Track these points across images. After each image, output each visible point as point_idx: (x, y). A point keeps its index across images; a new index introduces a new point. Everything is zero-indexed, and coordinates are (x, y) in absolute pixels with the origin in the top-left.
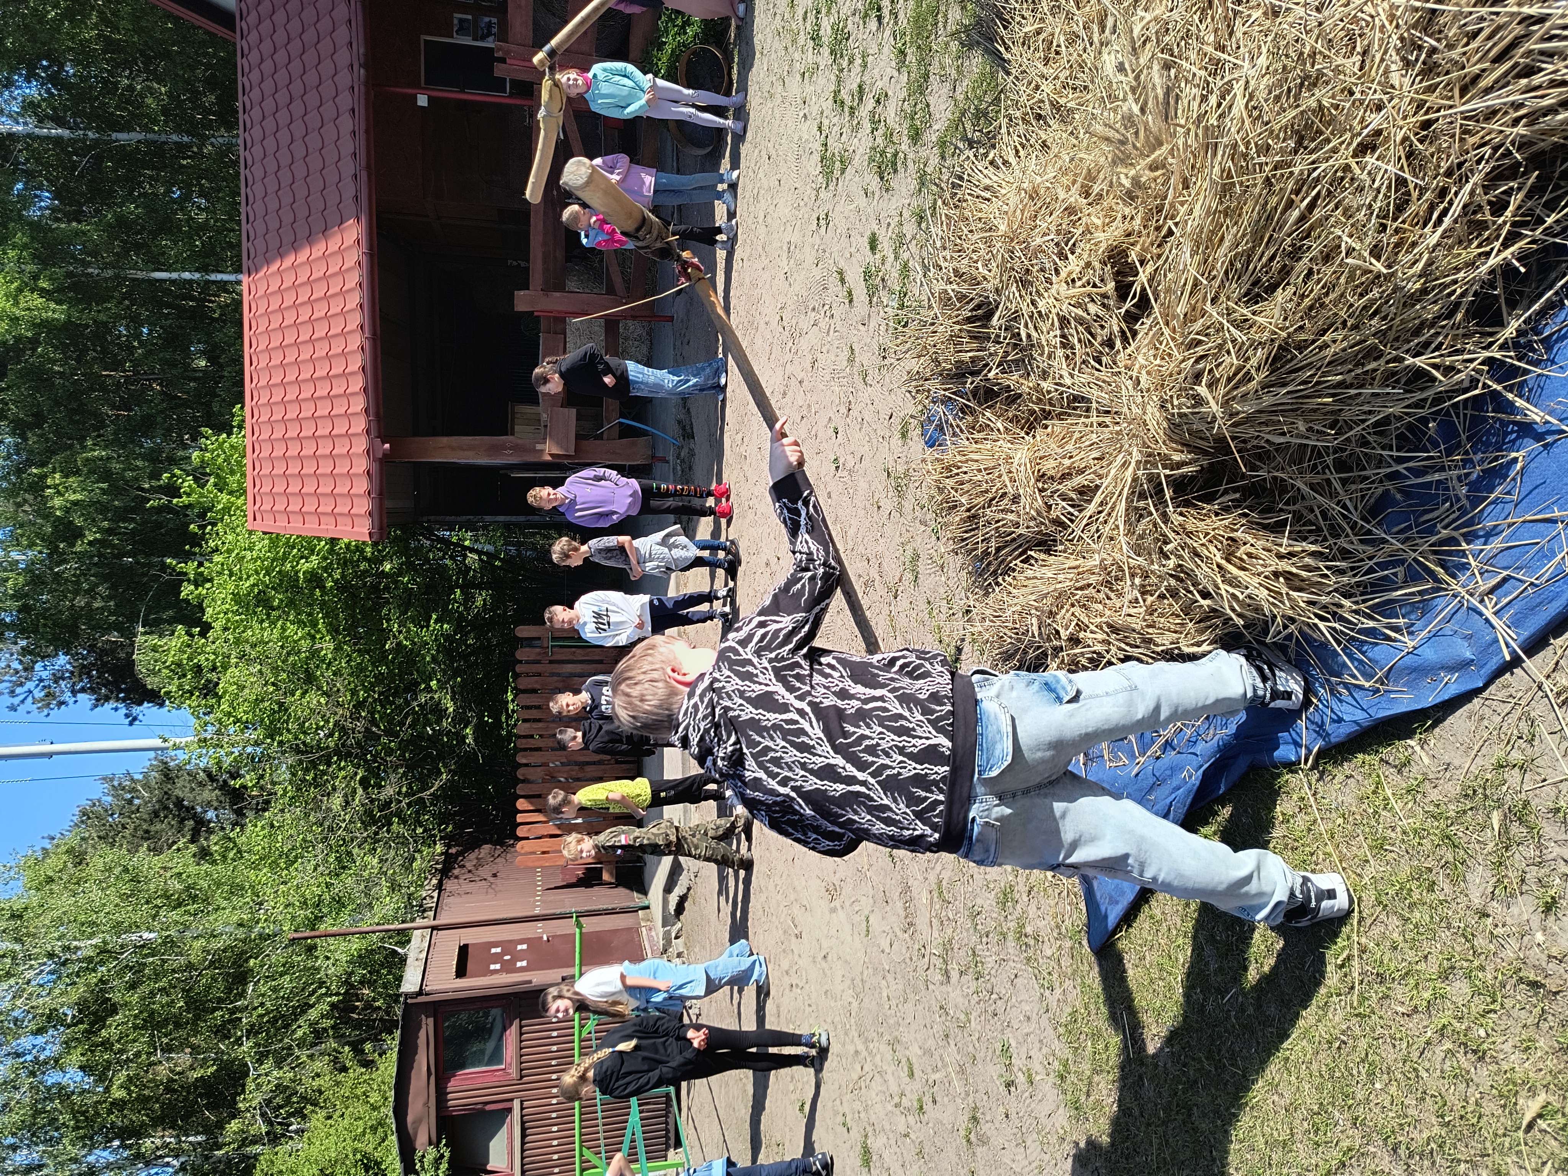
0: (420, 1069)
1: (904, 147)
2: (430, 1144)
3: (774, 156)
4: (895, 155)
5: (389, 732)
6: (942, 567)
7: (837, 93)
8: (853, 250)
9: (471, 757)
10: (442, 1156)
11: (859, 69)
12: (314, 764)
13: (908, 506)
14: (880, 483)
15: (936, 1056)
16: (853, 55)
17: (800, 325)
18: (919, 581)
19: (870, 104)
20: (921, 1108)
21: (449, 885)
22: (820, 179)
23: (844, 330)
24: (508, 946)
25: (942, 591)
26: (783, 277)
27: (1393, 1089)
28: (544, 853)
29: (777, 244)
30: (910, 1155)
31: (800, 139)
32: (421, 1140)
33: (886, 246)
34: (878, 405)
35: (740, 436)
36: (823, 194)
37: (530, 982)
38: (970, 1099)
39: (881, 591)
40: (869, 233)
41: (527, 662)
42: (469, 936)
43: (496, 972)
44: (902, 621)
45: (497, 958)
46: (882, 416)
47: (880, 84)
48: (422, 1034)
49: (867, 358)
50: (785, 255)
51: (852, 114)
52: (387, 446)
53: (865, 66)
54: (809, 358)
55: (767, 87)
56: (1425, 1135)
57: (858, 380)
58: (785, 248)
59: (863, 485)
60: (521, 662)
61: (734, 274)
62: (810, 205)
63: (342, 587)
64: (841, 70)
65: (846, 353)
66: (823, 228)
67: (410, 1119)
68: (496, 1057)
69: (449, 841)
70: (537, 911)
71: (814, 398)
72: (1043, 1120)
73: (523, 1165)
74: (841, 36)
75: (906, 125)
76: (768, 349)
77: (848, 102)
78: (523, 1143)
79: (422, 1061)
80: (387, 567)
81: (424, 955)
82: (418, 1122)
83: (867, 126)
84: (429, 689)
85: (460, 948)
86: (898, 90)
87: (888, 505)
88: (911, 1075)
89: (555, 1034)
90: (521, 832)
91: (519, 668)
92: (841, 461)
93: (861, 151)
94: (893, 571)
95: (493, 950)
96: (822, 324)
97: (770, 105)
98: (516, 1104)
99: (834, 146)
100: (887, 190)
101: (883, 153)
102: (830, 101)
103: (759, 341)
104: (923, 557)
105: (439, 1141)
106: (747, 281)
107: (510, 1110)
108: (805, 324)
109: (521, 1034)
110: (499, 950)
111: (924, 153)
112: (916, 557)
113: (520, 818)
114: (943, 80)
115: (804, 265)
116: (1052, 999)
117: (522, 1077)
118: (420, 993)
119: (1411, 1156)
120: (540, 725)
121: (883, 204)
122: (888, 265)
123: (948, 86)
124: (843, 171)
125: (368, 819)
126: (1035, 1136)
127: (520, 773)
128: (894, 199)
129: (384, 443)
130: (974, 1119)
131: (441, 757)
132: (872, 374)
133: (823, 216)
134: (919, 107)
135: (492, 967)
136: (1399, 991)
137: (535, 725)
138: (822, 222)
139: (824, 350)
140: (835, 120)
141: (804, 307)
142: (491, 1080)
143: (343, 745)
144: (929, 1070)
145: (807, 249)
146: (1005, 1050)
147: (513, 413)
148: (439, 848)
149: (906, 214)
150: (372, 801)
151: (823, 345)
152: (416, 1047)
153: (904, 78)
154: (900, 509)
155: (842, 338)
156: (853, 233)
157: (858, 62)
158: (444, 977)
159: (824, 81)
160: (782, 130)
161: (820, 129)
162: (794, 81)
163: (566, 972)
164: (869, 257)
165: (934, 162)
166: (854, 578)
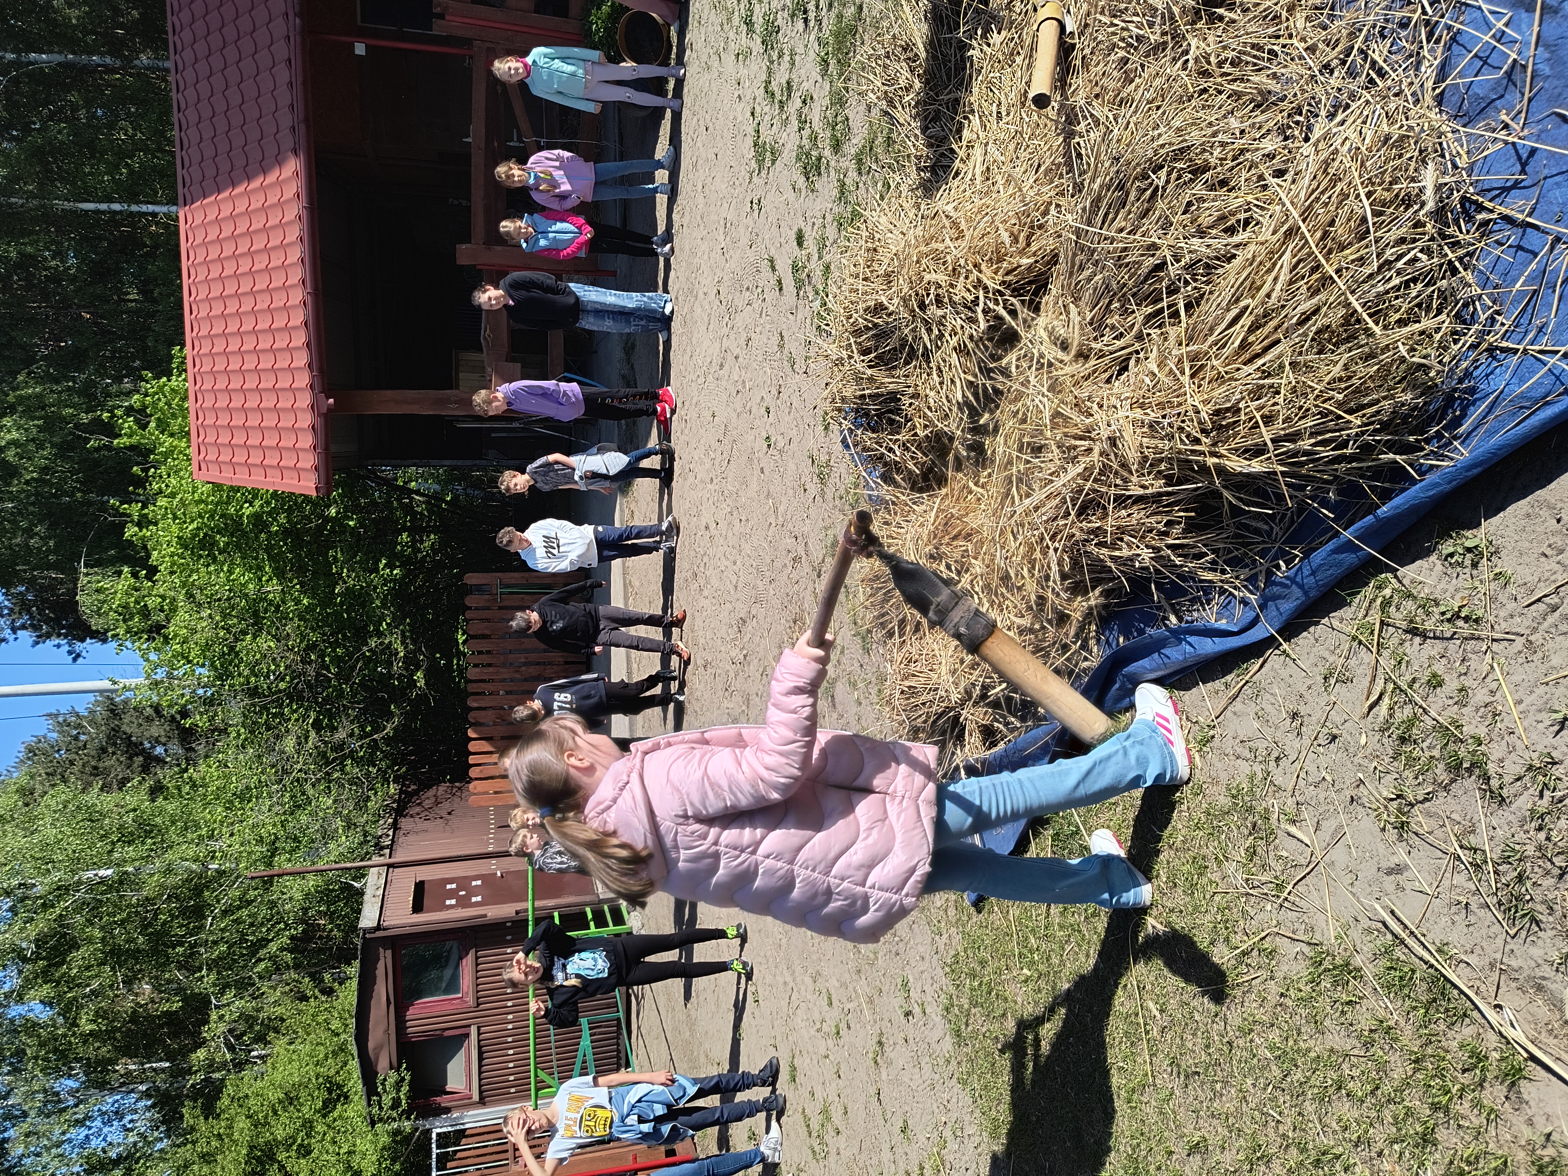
0: (379, 999)
1: (827, 153)
2: (391, 1068)
3: (711, 129)
5: (341, 675)
7: (768, 83)
8: (783, 240)
9: (423, 698)
10: (403, 1079)
11: (788, 65)
12: (267, 708)
13: (829, 495)
14: (806, 468)
15: (850, 989)
16: (782, 50)
17: (736, 301)
19: (796, 103)
20: (838, 1033)
21: (404, 823)
22: (754, 165)
23: (775, 316)
24: (463, 882)
26: (719, 251)
28: (496, 793)
29: (714, 217)
30: (830, 1075)
31: (735, 118)
32: (383, 1064)
33: (810, 243)
34: (804, 394)
36: (756, 180)
37: (485, 916)
38: (877, 1026)
40: (795, 229)
41: (477, 609)
42: (425, 873)
43: (451, 907)
45: (452, 894)
46: (807, 406)
47: (806, 85)
48: (381, 966)
49: (794, 347)
50: (722, 230)
51: (781, 108)
52: (331, 401)
53: (792, 63)
54: (744, 336)
55: (704, 58)
57: (787, 366)
58: (722, 222)
59: (792, 466)
60: (470, 608)
62: (744, 186)
63: (287, 531)
64: (772, 62)
65: (776, 339)
66: (756, 213)
67: (371, 1045)
68: (453, 986)
69: (402, 780)
70: (491, 849)
71: (749, 375)
72: (933, 1045)
73: (480, 1086)
74: (772, 30)
75: (828, 134)
76: (706, 319)
77: (778, 97)
78: (480, 1066)
79: (382, 991)
80: (333, 511)
81: (382, 890)
82: (379, 1048)
83: (795, 124)
84: (380, 634)
85: (416, 884)
86: (822, 95)
87: (813, 488)
88: (830, 1004)
90: (473, 772)
91: (468, 614)
92: (773, 440)
93: (789, 146)
95: (449, 887)
96: (755, 306)
97: (707, 76)
98: (473, 1030)
99: (766, 136)
100: (812, 191)
101: (808, 155)
102: (762, 90)
103: (698, 311)
105: (400, 1066)
106: (687, 247)
107: (467, 1035)
108: (739, 301)
109: (477, 965)
110: (454, 886)
111: (845, 163)
113: (472, 760)
115: (739, 245)
116: (941, 942)
117: (478, 1005)
118: (378, 928)
120: (491, 669)
121: (809, 203)
122: (813, 264)
124: (774, 162)
125: (322, 760)
126: (928, 1058)
127: (472, 716)
128: (818, 200)
129: (328, 398)
130: (880, 1043)
131: (393, 699)
132: (799, 363)
133: (755, 201)
134: (839, 119)
135: (448, 902)
137: (485, 670)
138: (755, 206)
139: (757, 331)
140: (765, 108)
141: (739, 285)
142: (448, 1008)
143: (295, 689)
144: (844, 1000)
145: (741, 229)
146: (905, 984)
147: (457, 360)
148: (393, 789)
149: (829, 218)
150: (325, 743)
151: (756, 326)
152: (375, 977)
153: (827, 86)
154: (823, 494)
155: (773, 322)
156: (782, 224)
157: (787, 58)
158: (401, 912)
159: (757, 68)
160: (719, 105)
161: (753, 114)
162: (729, 59)
163: (519, 906)
164: (796, 251)
165: (853, 174)
166: (784, 553)
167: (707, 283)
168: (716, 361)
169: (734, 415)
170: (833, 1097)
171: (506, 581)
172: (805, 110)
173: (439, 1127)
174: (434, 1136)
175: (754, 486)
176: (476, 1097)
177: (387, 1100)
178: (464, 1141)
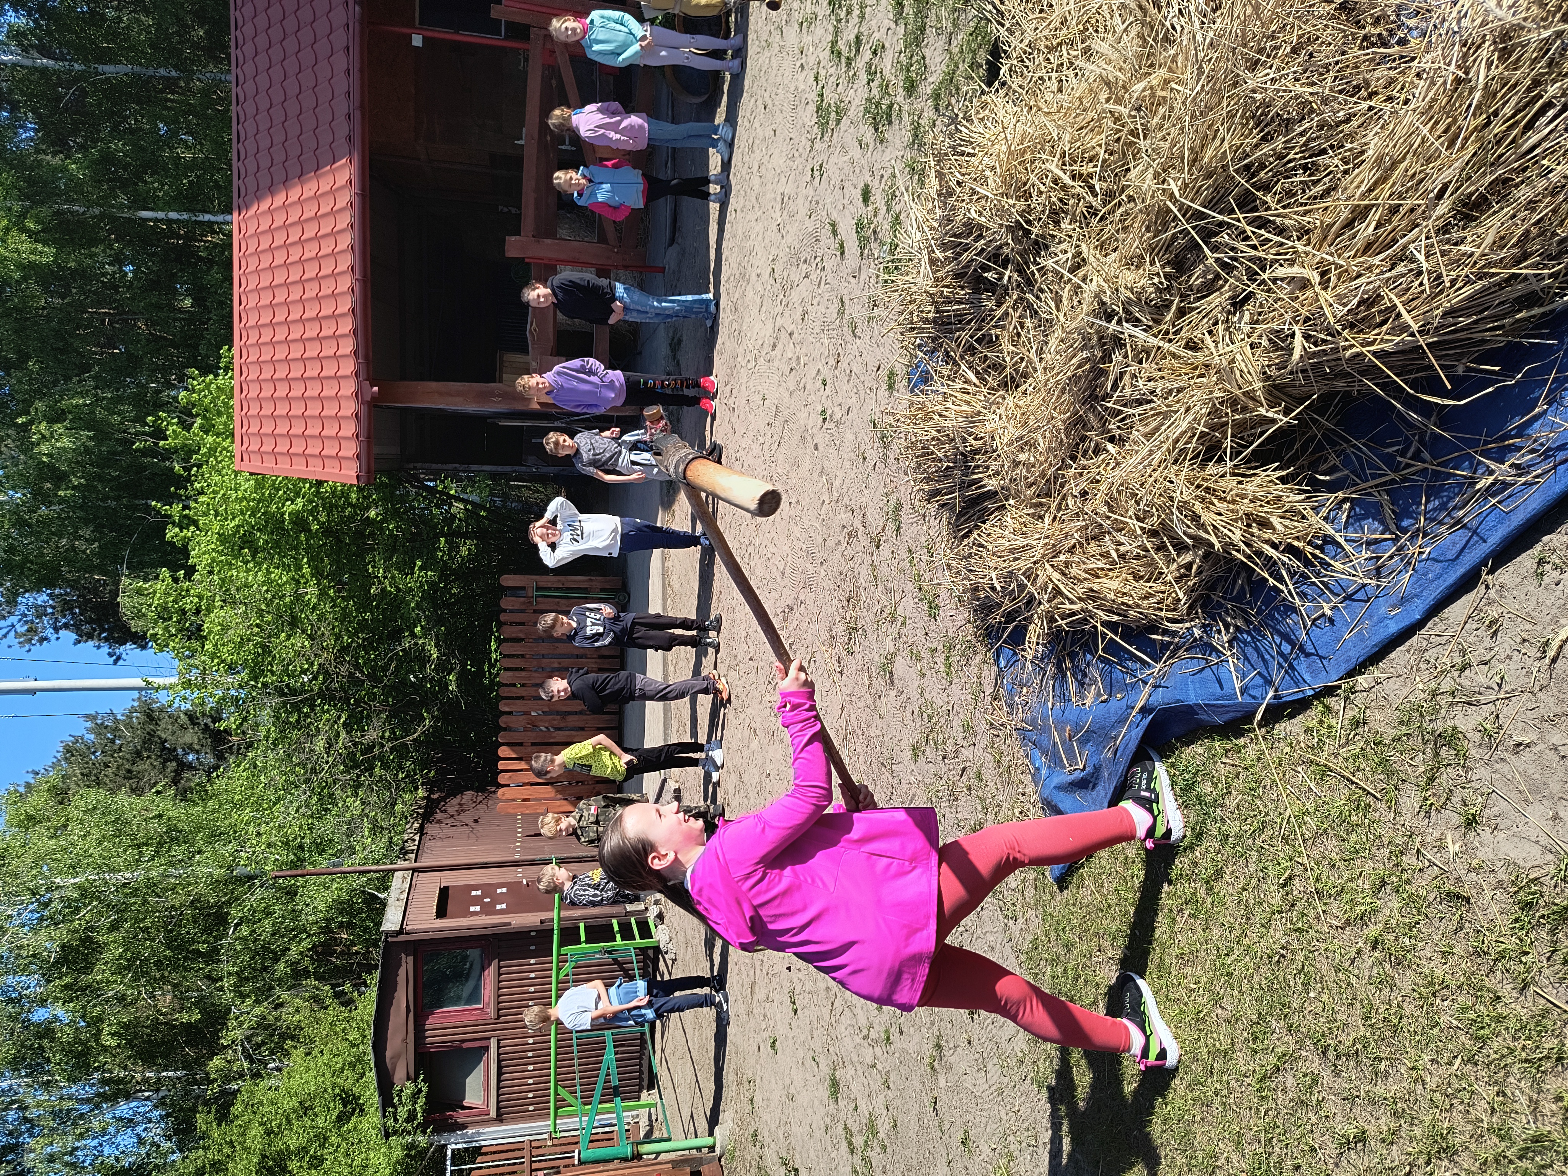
0: (399, 1006)
1: (899, 99)
2: (408, 1079)
3: (770, 106)
4: (890, 107)
5: (372, 677)
6: (924, 516)
7: (834, 43)
8: (846, 202)
9: (454, 704)
10: (420, 1091)
11: (857, 20)
12: (297, 708)
13: (892, 456)
14: (866, 434)
16: (851, 5)
17: (792, 277)
18: (902, 531)
19: (867, 55)
20: (888, 1038)
21: (430, 829)
22: (815, 129)
23: (834, 283)
24: (488, 889)
25: (923, 539)
26: (775, 229)
27: (1325, 998)
28: (524, 800)
29: (770, 196)
30: (876, 1083)
31: (797, 89)
32: (399, 1075)
33: (878, 198)
34: (867, 357)
35: (729, 388)
36: (818, 145)
37: (509, 924)
38: (935, 1028)
39: (864, 541)
40: (862, 185)
41: (511, 611)
42: (450, 879)
43: (475, 913)
44: (884, 570)
45: (477, 901)
46: (869, 368)
47: (877, 35)
48: (402, 972)
49: (857, 310)
50: (778, 207)
51: (848, 65)
52: (376, 389)
53: (862, 17)
54: (800, 311)
55: (765, 37)
56: (1351, 1038)
57: (847, 331)
58: (779, 199)
59: (849, 436)
60: (505, 611)
61: (727, 226)
62: (805, 155)
63: (327, 531)
64: (839, 21)
65: (836, 305)
66: (817, 180)
67: (388, 1054)
68: (474, 997)
69: (430, 785)
70: (517, 856)
71: (804, 350)
72: (1003, 1045)
73: (498, 1102)
75: (901, 77)
76: (758, 301)
77: (845, 52)
78: (499, 1081)
79: (402, 998)
80: (372, 513)
81: (405, 895)
82: (396, 1057)
83: (863, 77)
84: (413, 635)
85: (441, 890)
86: (895, 41)
87: (873, 456)
89: (532, 975)
90: (502, 779)
91: (503, 617)
92: (829, 412)
93: (857, 102)
94: (876, 520)
95: (474, 893)
96: (813, 277)
97: (767, 54)
98: (493, 1043)
99: (830, 97)
100: (882, 142)
101: (878, 104)
102: (828, 52)
103: (750, 293)
104: (907, 507)
105: (417, 1077)
106: (740, 233)
107: (487, 1048)
108: (795, 276)
110: (479, 893)
111: (919, 105)
112: (899, 507)
113: (501, 765)
114: (939, 31)
115: (797, 217)
116: (1015, 929)
117: (499, 1017)
118: (401, 932)
119: (1338, 1057)
120: (523, 674)
121: (877, 156)
122: (880, 218)
123: (943, 38)
124: (838, 122)
125: (351, 762)
126: (995, 1060)
127: (503, 721)
128: (888, 151)
129: (372, 386)
130: (938, 1047)
131: (424, 703)
132: (862, 326)
133: (817, 167)
134: (914, 59)
135: (472, 909)
136: (1335, 907)
137: (518, 674)
138: (817, 173)
139: (815, 302)
140: (831, 71)
141: (796, 259)
142: (469, 1018)
143: (327, 689)
145: (800, 201)
147: (502, 361)
148: (421, 793)
149: (899, 166)
150: (355, 745)
151: (813, 298)
152: (396, 984)
153: (901, 30)
154: (885, 459)
155: (832, 290)
156: (846, 184)
157: (856, 12)
158: (424, 917)
159: (822, 32)
160: (779, 80)
161: (816, 79)
162: (791, 32)
163: (545, 915)
164: (861, 209)
165: (929, 113)
166: (838, 529)
167: (761, 263)
168: (769, 342)
169: (787, 394)
170: (880, 1109)
171: (541, 585)
172: (876, 61)
173: (454, 1143)
174: (449, 1153)
175: (806, 465)
176: (493, 1114)
177: (403, 1112)
178: (479, 1159)
